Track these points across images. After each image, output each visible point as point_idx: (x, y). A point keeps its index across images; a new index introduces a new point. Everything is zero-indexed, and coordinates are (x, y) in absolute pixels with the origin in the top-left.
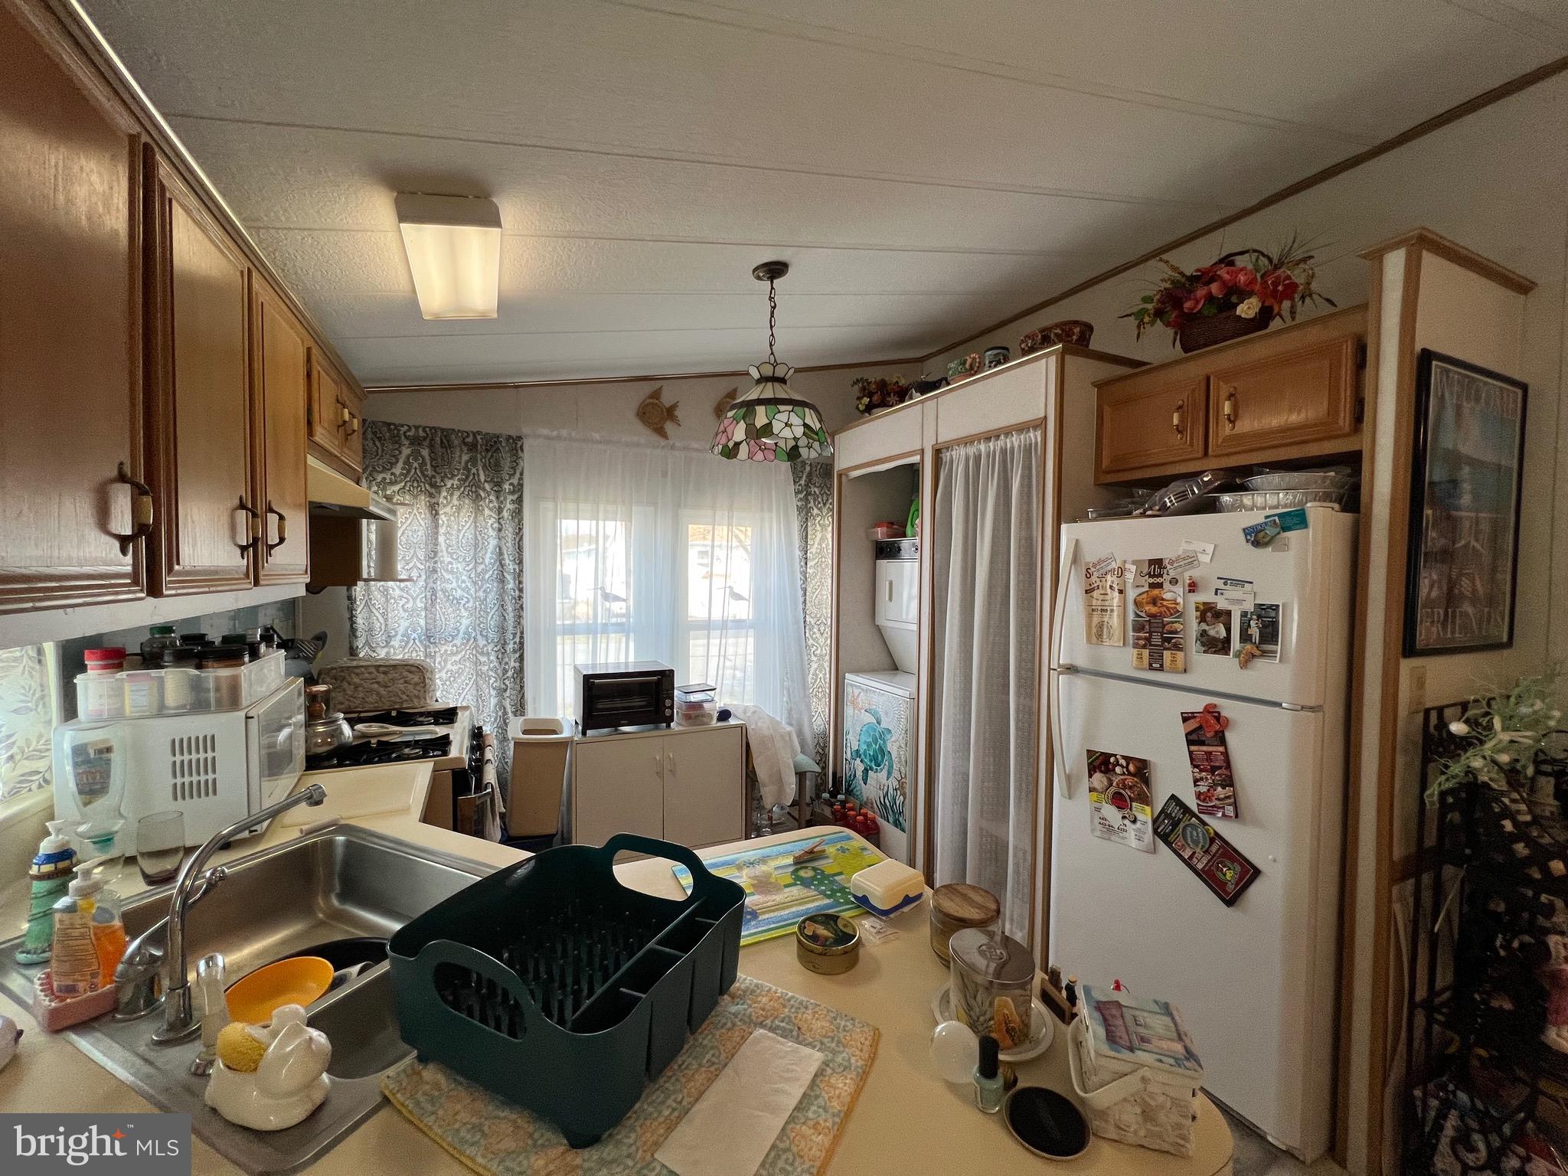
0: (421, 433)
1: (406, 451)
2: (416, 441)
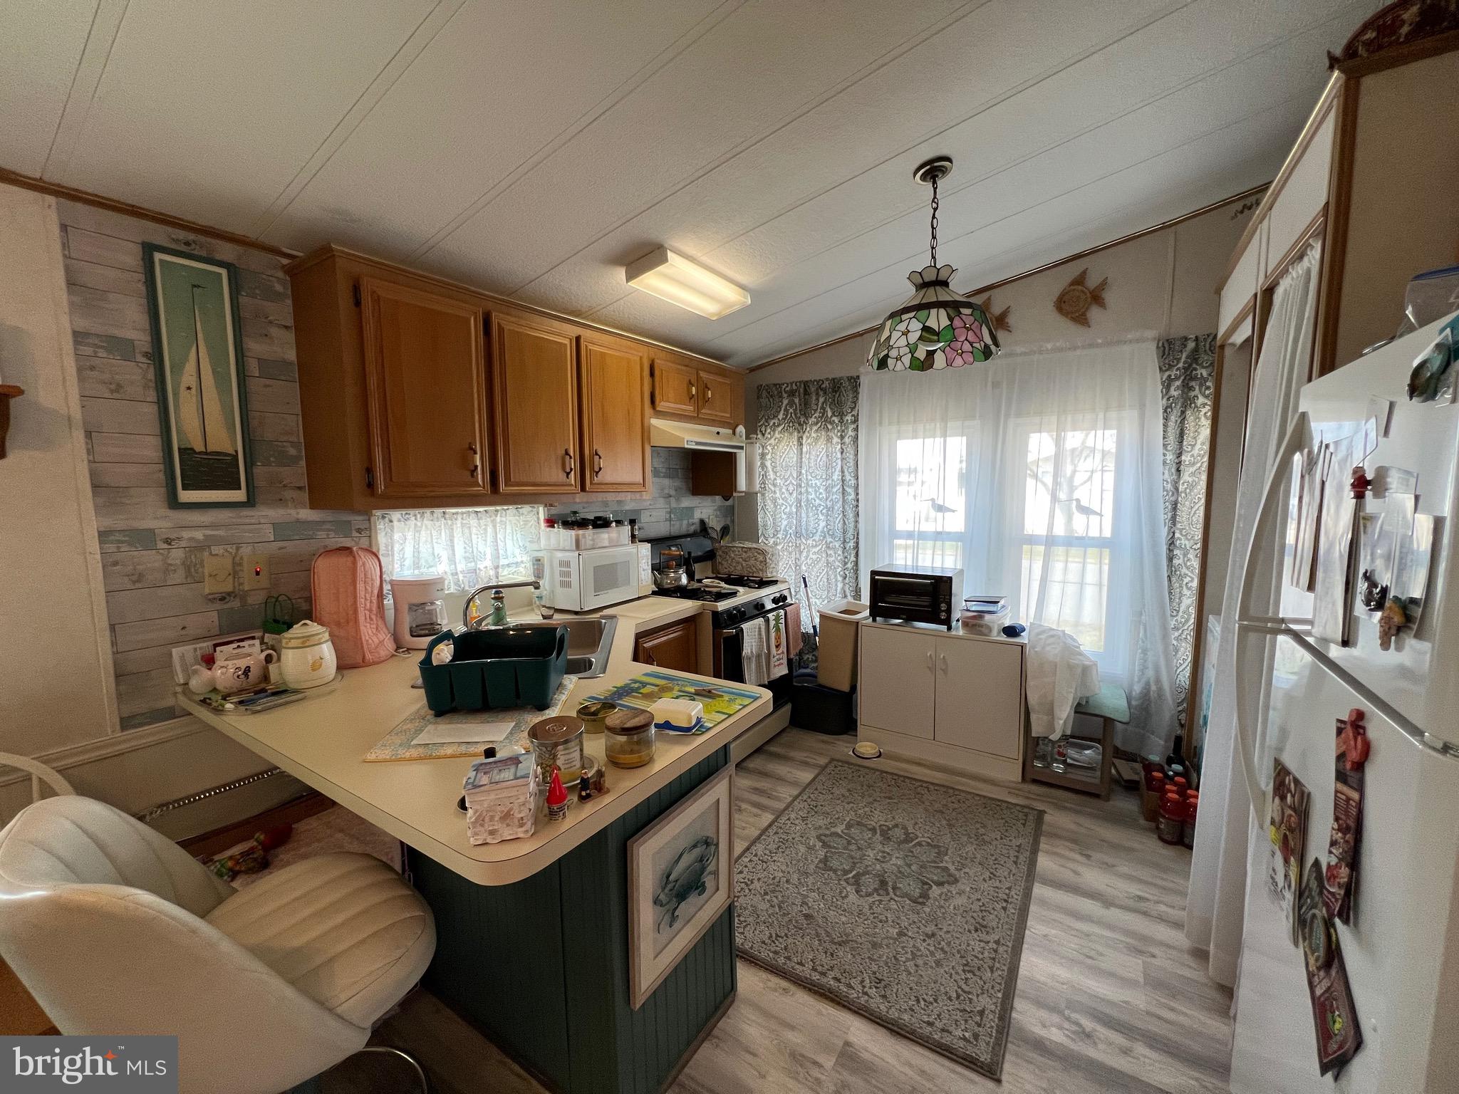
0: (794, 387)
1: (785, 402)
2: (792, 394)
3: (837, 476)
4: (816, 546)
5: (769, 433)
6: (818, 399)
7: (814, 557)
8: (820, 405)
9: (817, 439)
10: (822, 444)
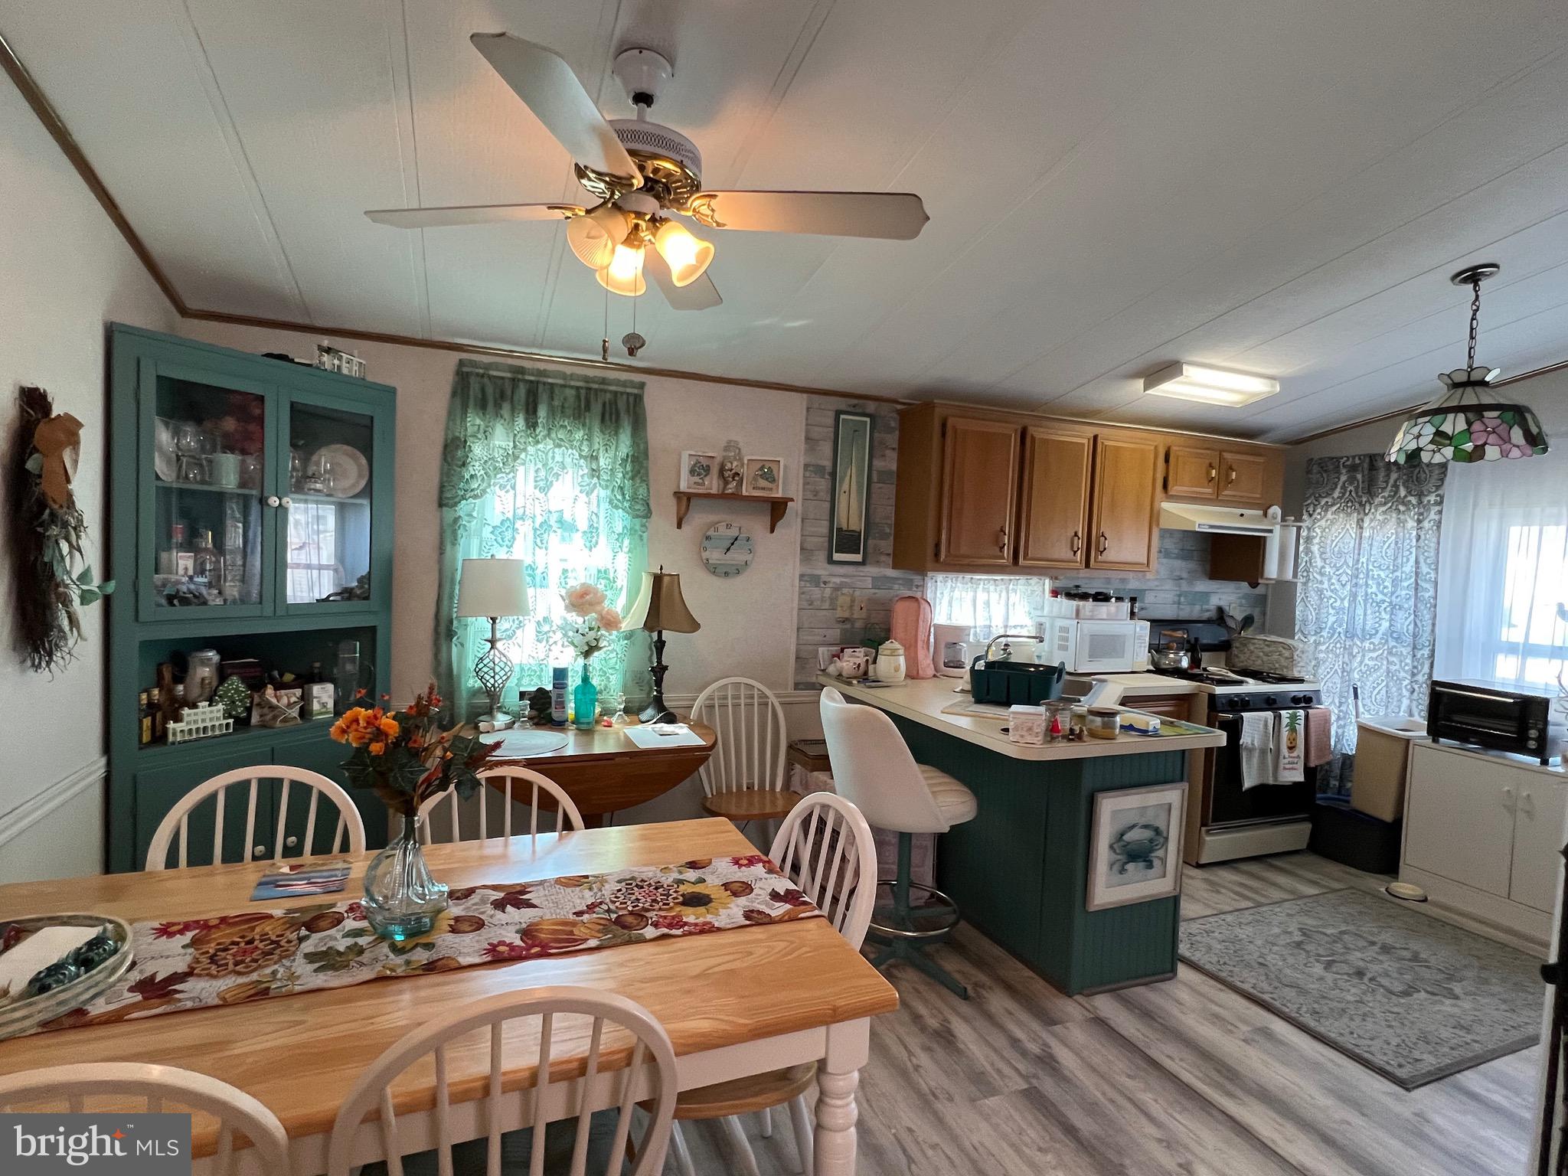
0: (1357, 461)
1: (1343, 478)
2: (1353, 469)
3: (1409, 567)
4: (1374, 650)
5: (1319, 514)
6: (1388, 476)
7: (1371, 663)
8: (1391, 481)
9: (1384, 522)
10: (1391, 528)
